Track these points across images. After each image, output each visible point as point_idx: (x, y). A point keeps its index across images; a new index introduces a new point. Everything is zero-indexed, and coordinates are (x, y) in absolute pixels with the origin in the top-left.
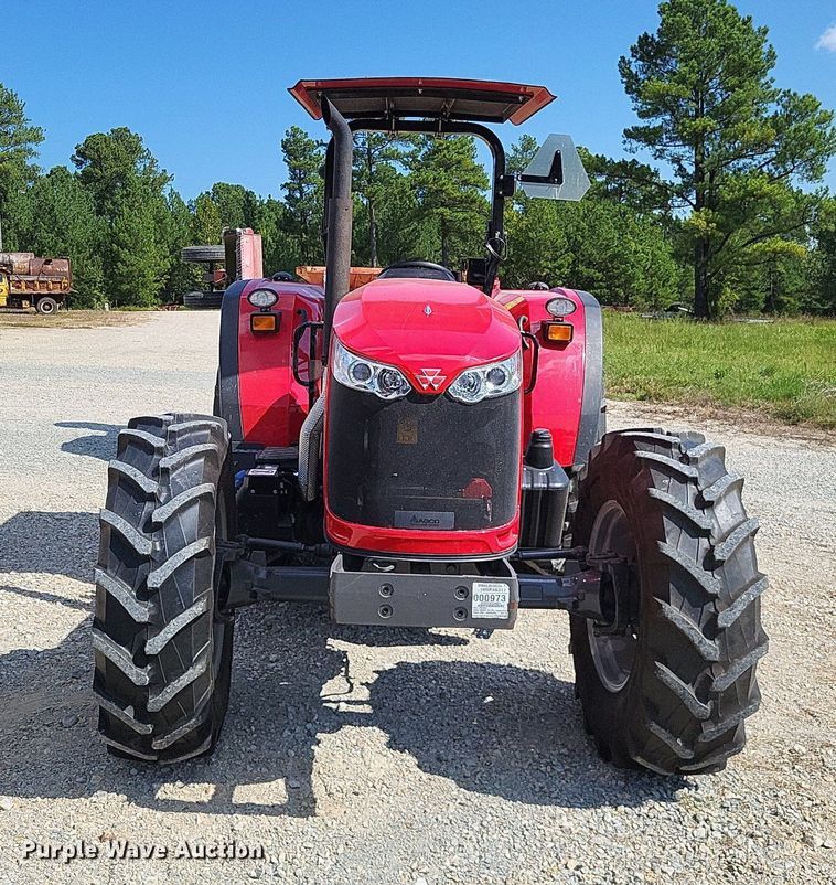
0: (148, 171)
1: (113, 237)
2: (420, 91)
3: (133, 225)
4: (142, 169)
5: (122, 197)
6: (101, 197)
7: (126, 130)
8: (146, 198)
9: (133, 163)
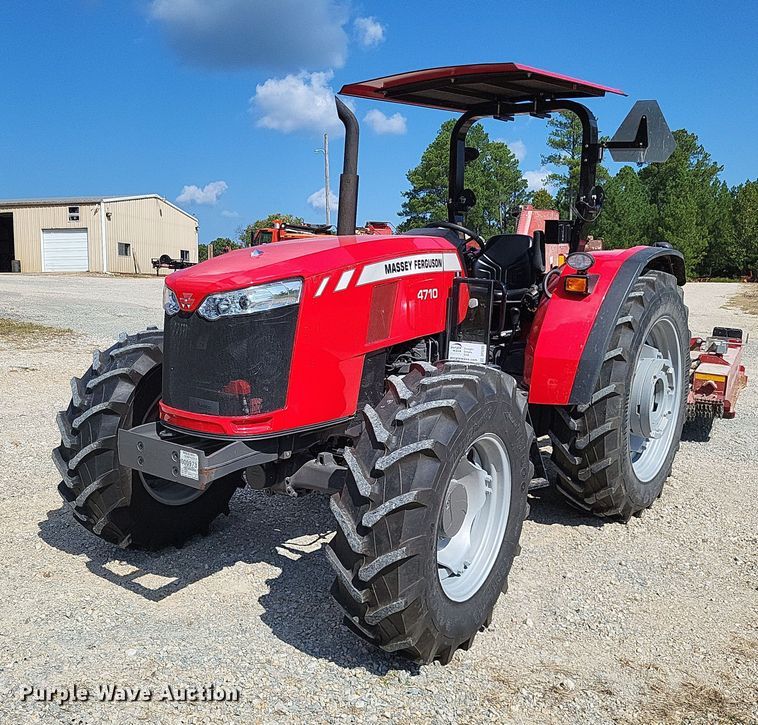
0: (700, 164)
1: (660, 221)
2: (453, 80)
3: (678, 211)
4: (696, 162)
5: (671, 188)
6: (655, 190)
7: (684, 131)
8: (692, 187)
9: (686, 159)
